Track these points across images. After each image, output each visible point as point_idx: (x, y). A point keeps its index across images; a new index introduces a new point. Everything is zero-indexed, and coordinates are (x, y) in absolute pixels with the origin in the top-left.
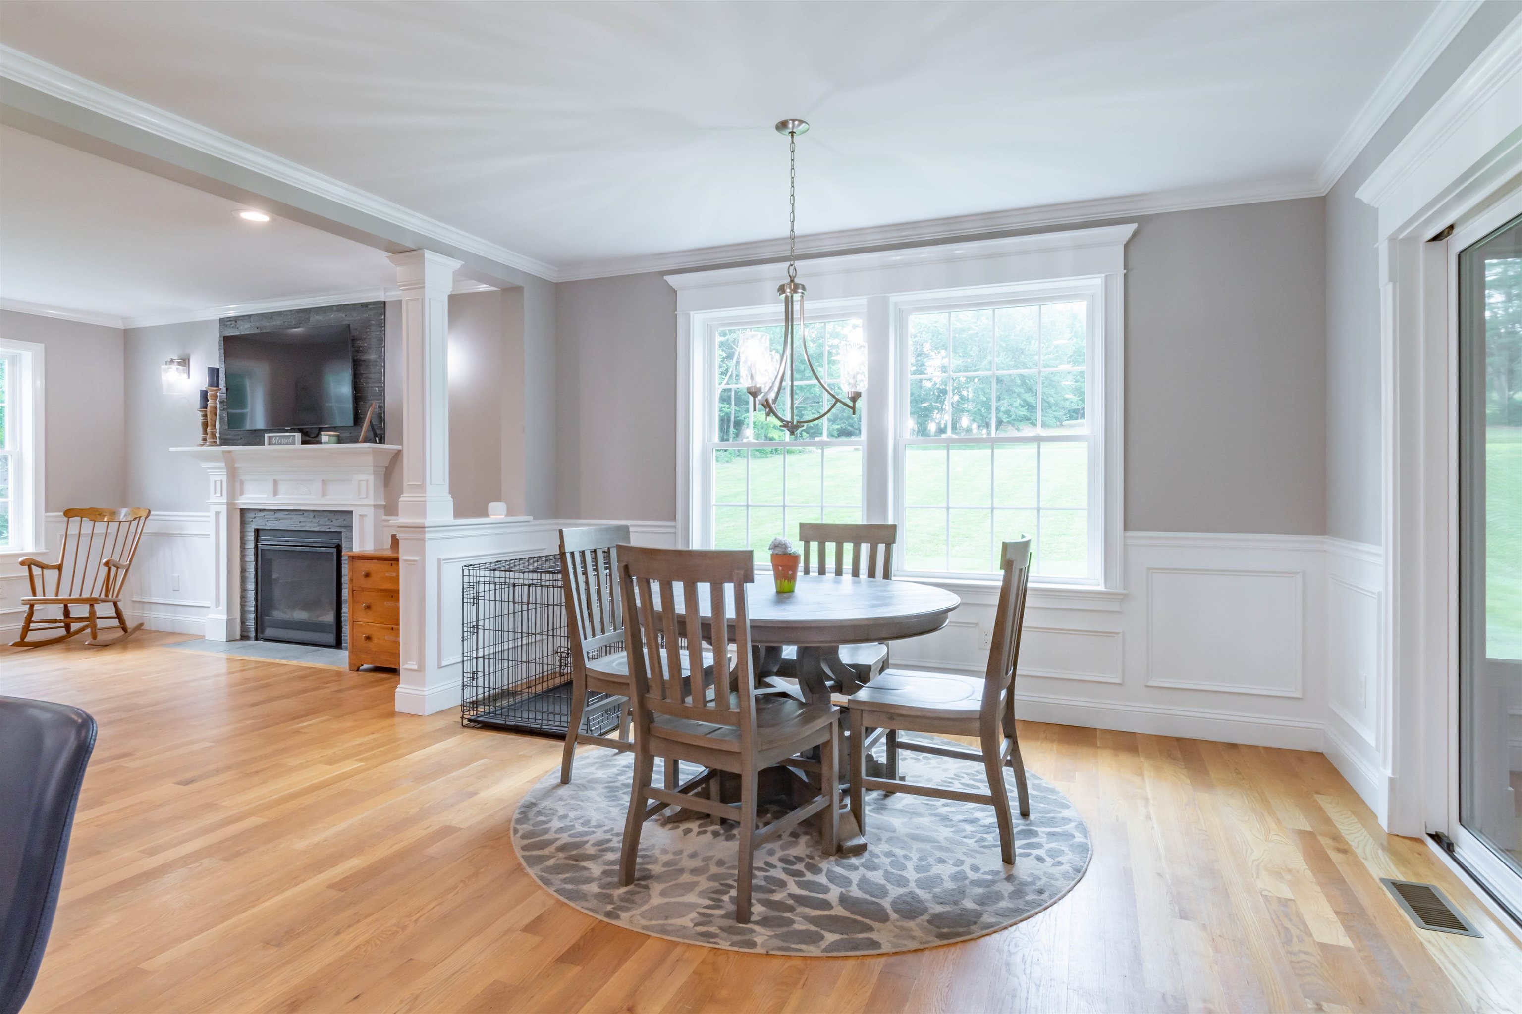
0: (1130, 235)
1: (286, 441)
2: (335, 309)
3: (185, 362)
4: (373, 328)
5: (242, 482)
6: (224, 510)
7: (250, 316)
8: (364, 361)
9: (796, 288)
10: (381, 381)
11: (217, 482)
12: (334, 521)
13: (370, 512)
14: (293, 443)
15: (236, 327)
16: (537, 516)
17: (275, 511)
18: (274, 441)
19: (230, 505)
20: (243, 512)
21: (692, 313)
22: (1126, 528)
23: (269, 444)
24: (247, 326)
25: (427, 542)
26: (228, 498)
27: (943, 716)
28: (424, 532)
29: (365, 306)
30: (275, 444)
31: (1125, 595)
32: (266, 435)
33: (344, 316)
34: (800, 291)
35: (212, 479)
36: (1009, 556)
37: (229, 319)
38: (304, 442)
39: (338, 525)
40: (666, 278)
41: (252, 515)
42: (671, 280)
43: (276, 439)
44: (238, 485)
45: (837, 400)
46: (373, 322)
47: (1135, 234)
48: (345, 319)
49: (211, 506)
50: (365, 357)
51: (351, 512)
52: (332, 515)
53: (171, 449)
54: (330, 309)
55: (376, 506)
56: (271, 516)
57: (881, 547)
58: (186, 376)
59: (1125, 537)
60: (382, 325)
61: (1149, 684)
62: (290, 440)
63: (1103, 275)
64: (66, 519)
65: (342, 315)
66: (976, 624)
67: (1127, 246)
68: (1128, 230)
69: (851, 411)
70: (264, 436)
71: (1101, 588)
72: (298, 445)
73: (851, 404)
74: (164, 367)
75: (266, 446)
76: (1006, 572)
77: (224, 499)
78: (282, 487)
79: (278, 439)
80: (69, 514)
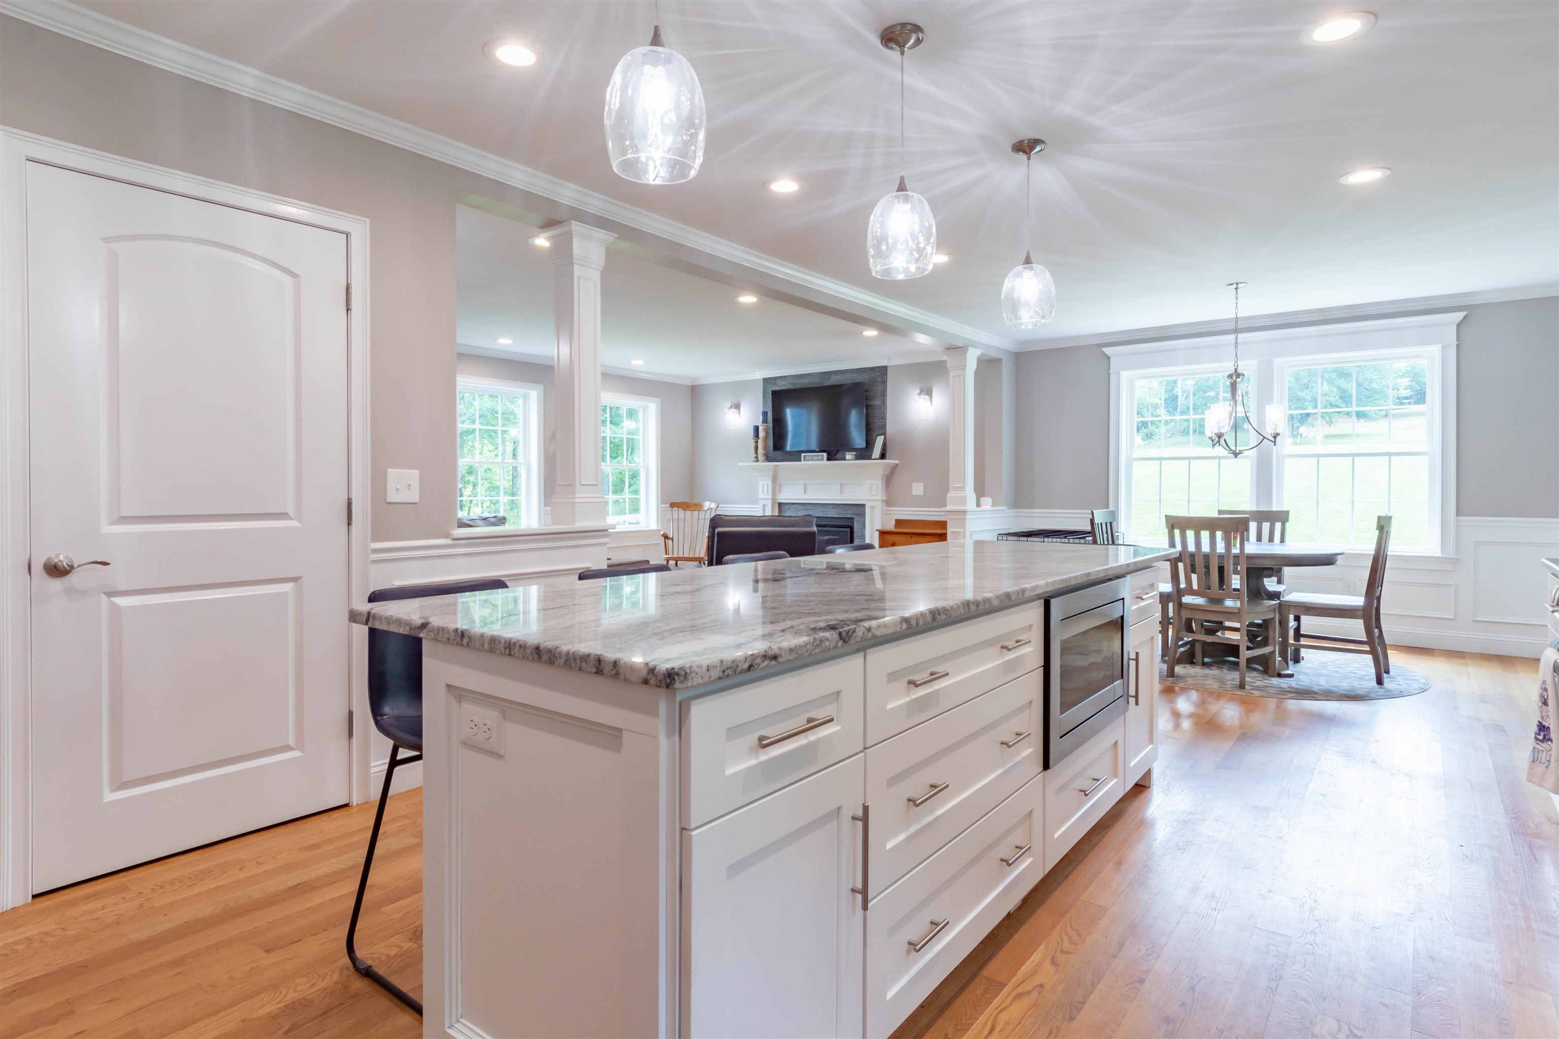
0: (1461, 318)
1: (816, 458)
2: (850, 371)
3: (737, 406)
4: (879, 384)
5: (780, 485)
6: (769, 503)
7: (786, 377)
8: (872, 406)
9: (1238, 375)
10: (884, 417)
11: (764, 486)
12: (848, 510)
13: (879, 506)
14: (822, 459)
15: (775, 384)
16: (1010, 507)
17: (804, 504)
18: (807, 458)
19: (774, 500)
20: (780, 505)
21: (1121, 372)
22: (1458, 513)
23: (804, 460)
24: (783, 383)
25: (967, 521)
26: (772, 496)
27: (1339, 608)
28: (966, 515)
29: (873, 369)
30: (808, 460)
31: (1457, 560)
32: (803, 455)
33: (856, 376)
34: (1241, 377)
35: (761, 483)
36: (1381, 523)
37: (771, 379)
38: (829, 459)
39: (851, 513)
40: (1104, 349)
41: (787, 507)
42: (1107, 351)
43: (809, 457)
44: (778, 487)
45: (1264, 438)
46: (879, 380)
47: (1465, 317)
48: (858, 378)
49: (760, 501)
50: (871, 403)
51: (864, 505)
52: (846, 507)
53: (739, 464)
54: (846, 371)
55: (882, 501)
56: (802, 507)
57: (1278, 525)
58: (738, 415)
59: (1457, 521)
60: (884, 382)
61: (1477, 619)
62: (819, 458)
63: (1440, 345)
64: (671, 509)
65: (855, 375)
66: (1341, 579)
67: (1459, 325)
68: (1460, 315)
69: (1273, 443)
70: (801, 456)
71: (1439, 554)
72: (825, 462)
73: (1273, 440)
74: (727, 411)
75: (803, 462)
76: (1380, 531)
77: (770, 496)
78: (809, 488)
79: (810, 457)
80: (673, 505)
